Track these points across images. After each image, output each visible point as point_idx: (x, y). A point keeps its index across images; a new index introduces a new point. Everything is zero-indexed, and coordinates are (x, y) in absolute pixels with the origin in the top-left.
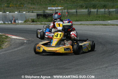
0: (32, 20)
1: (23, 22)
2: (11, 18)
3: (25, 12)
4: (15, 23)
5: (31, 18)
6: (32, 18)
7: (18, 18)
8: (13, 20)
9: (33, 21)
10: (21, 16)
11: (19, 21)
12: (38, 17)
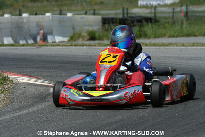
0: (89, 35)
1: (66, 39)
2: (34, 31)
3: (70, 13)
4: (44, 43)
5: (87, 28)
6: (90, 29)
7: (52, 30)
8: (39, 34)
9: (92, 37)
10: (60, 23)
11: (56, 37)
12: (106, 26)
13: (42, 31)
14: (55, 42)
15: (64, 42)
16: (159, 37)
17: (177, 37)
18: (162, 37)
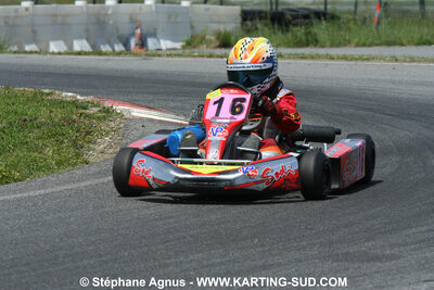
0: (218, 38)
1: (178, 45)
2: (125, 29)
4: (142, 51)
5: (215, 26)
6: (222, 28)
7: (156, 29)
8: (133, 34)
9: (225, 42)
10: (169, 16)
11: (162, 42)
12: (249, 23)
13: (138, 31)
14: (160, 50)
15: (175, 49)
16: (339, 45)
17: (370, 46)
18: (345, 45)
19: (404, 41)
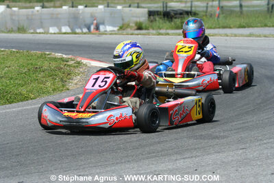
0: (136, 25)
1: (116, 29)
3: (120, 5)
4: (97, 32)
6: (138, 20)
7: (104, 21)
8: (92, 24)
9: (140, 27)
10: (111, 14)
11: (107, 27)
12: (152, 17)
13: (95, 22)
14: (106, 31)
15: (114, 31)
17: (214, 28)
19: (232, 26)
